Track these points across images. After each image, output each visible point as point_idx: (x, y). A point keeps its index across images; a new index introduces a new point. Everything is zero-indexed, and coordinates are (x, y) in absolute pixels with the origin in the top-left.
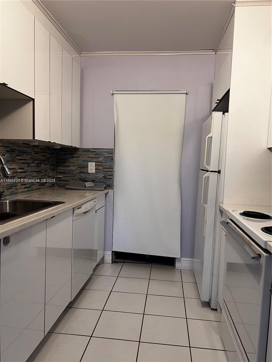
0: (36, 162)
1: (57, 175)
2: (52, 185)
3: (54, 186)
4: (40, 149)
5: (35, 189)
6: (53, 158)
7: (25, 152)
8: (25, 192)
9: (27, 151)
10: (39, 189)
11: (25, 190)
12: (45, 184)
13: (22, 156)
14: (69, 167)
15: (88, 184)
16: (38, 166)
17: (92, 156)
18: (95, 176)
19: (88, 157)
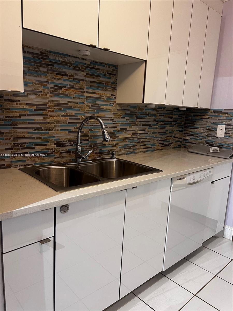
0: (160, 123)
1: (185, 136)
2: (178, 146)
3: (181, 147)
4: (167, 111)
5: (157, 150)
6: (182, 119)
7: (147, 115)
8: (145, 152)
9: (149, 113)
10: (162, 149)
11: (144, 150)
12: (169, 145)
13: (144, 118)
14: (197, 129)
15: (212, 150)
16: (162, 127)
17: (222, 118)
18: (224, 141)
19: (218, 119)
